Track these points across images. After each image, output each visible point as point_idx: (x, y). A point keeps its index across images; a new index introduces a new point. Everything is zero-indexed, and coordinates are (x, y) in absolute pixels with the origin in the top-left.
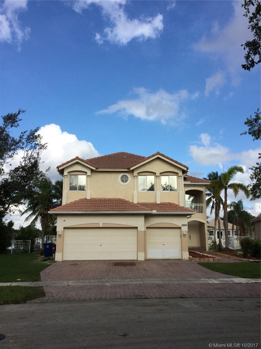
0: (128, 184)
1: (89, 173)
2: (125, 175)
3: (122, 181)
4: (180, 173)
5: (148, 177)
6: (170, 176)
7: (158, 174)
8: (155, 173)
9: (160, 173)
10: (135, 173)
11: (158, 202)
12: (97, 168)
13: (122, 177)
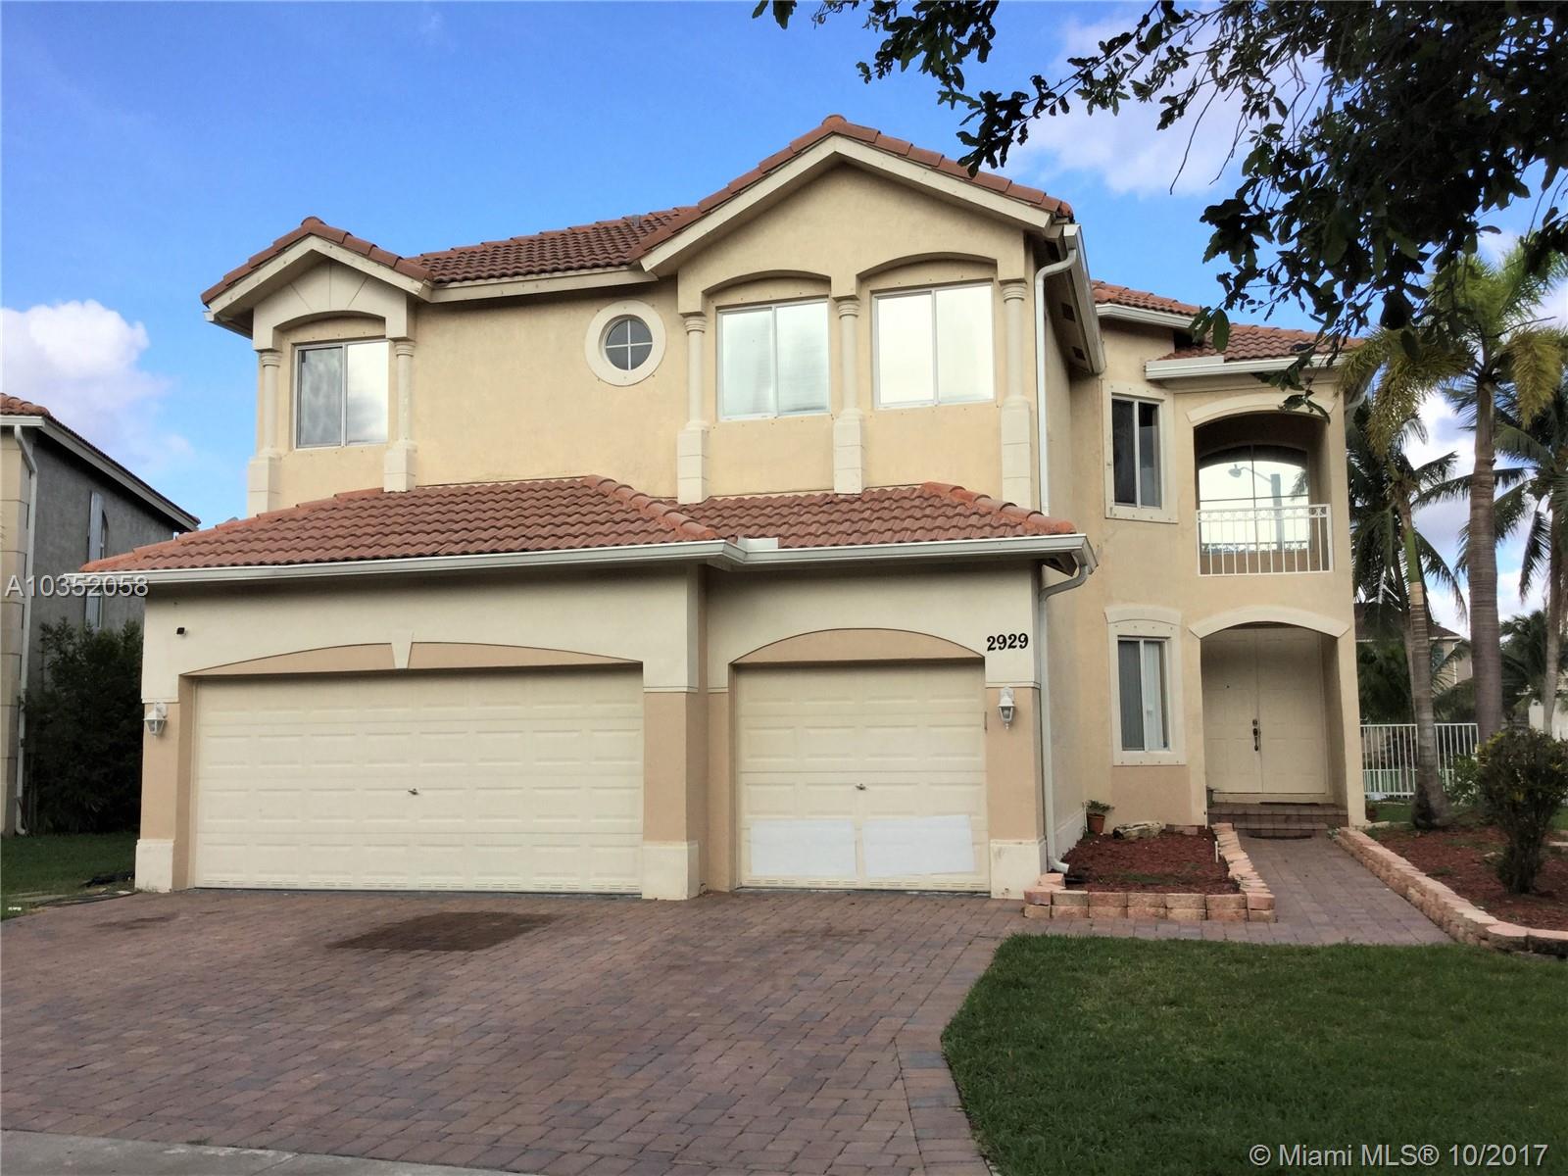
0: (652, 375)
1: (397, 320)
2: (634, 319)
3: (618, 360)
4: (1012, 260)
5: (784, 313)
6: (942, 295)
7: (845, 285)
8: (825, 281)
9: (864, 278)
10: (690, 294)
11: (848, 483)
12: (439, 284)
13: (616, 330)
